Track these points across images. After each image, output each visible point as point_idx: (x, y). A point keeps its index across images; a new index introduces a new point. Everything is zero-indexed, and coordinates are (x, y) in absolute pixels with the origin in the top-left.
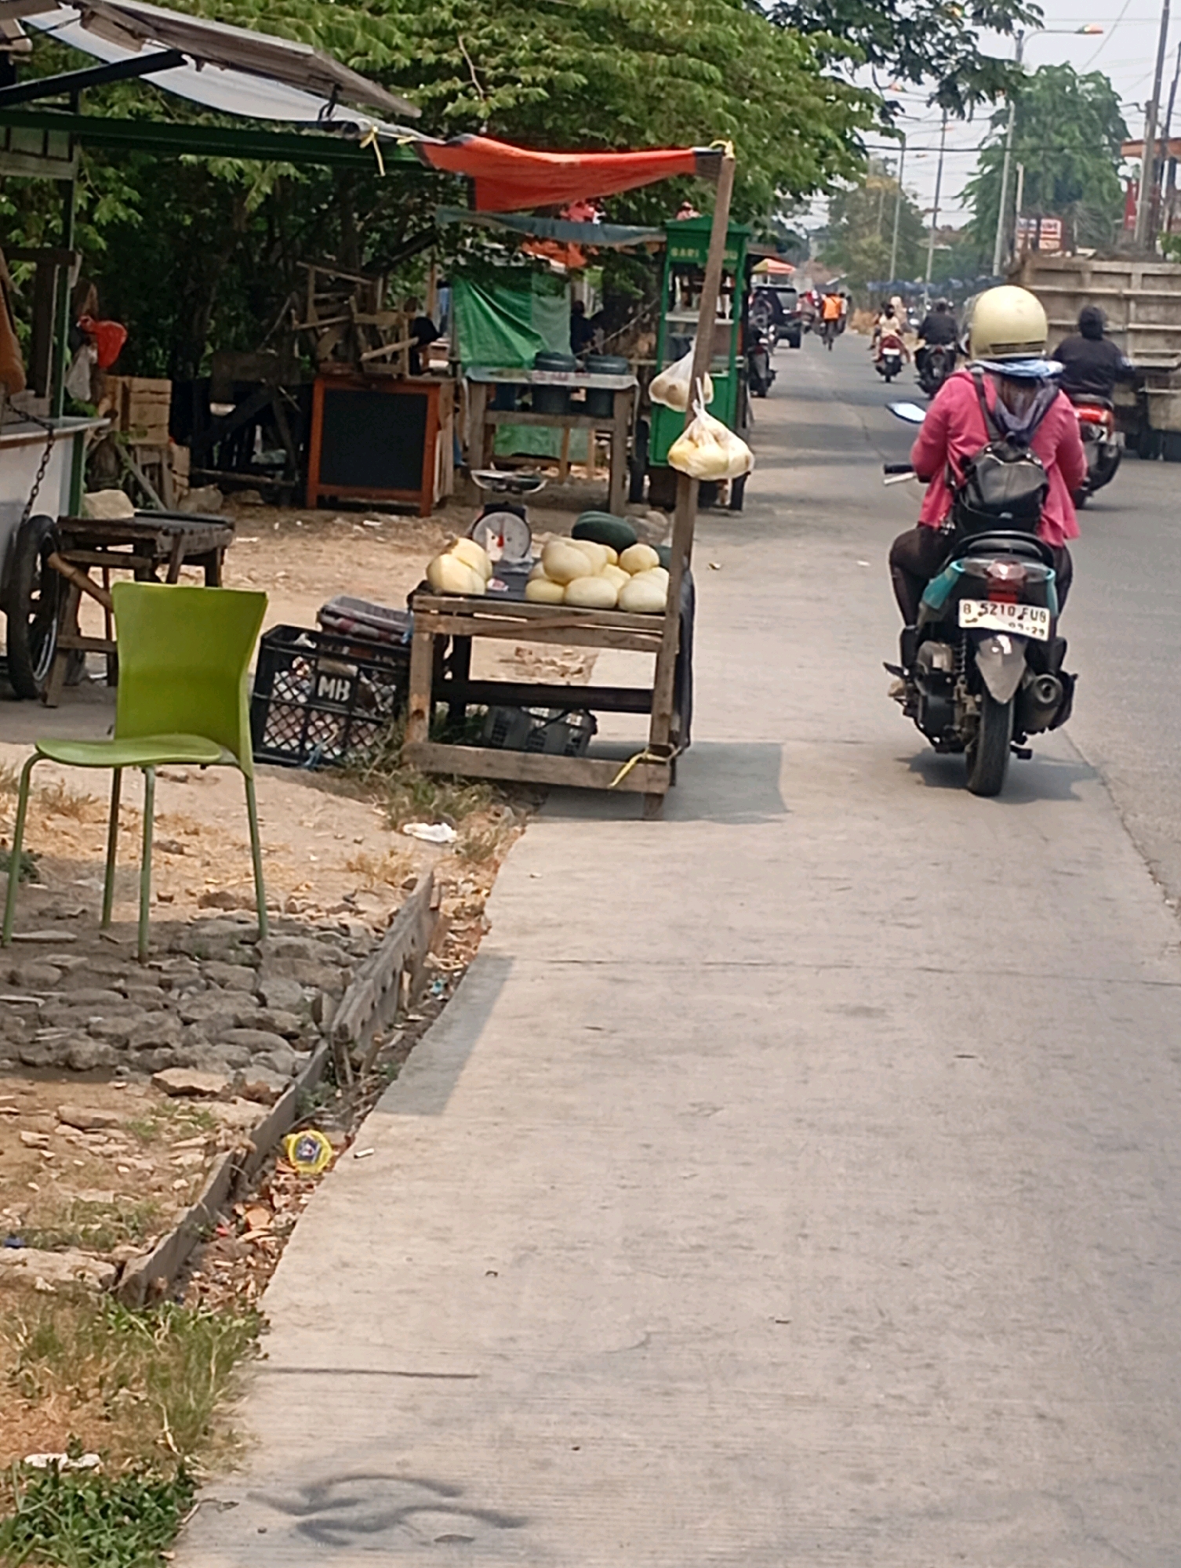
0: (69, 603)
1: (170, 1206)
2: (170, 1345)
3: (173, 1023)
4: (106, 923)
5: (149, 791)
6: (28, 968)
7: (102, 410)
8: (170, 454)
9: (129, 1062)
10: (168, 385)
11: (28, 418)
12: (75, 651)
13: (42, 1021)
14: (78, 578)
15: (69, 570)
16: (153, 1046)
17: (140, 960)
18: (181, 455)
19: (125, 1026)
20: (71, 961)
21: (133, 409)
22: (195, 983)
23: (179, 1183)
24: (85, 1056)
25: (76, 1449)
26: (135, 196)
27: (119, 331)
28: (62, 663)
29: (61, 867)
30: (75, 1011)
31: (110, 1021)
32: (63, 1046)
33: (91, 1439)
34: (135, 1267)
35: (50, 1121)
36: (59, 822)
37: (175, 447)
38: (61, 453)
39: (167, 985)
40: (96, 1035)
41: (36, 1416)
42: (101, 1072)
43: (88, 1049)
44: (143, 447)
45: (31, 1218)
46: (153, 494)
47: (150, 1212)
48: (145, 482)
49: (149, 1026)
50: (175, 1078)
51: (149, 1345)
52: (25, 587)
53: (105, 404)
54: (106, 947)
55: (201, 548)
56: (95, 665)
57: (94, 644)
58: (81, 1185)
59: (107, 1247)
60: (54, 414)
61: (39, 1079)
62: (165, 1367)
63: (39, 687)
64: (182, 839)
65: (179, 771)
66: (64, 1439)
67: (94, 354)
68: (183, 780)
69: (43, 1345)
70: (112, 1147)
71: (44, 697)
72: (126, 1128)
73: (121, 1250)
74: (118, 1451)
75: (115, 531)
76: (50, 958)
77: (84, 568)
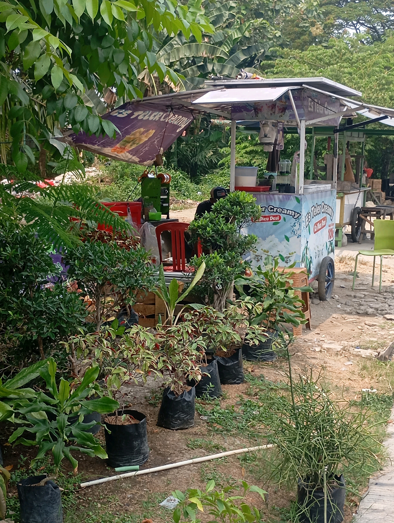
0: (363, 224)
1: (388, 342)
2: (390, 369)
3: (387, 306)
4: (372, 286)
5: (381, 261)
6: (358, 295)
7: (368, 186)
8: (381, 194)
9: (378, 313)
10: (381, 180)
11: (355, 188)
12: (364, 233)
13: (361, 305)
14: (365, 219)
15: (363, 217)
16: (383, 310)
17: (380, 293)
18: (384, 194)
19: (377, 306)
20: (366, 293)
21: (374, 185)
22: (391, 298)
23: (389, 337)
24: (370, 312)
25: (372, 388)
26: (373, 144)
27: (371, 171)
28: (362, 235)
29: (363, 275)
30: (367, 303)
31: (374, 305)
32: (365, 310)
33: (375, 387)
34: (382, 353)
35: (363, 324)
36: (362, 266)
37: (382, 193)
38: (362, 194)
39: (385, 298)
40: (372, 308)
41: (364, 381)
42: (373, 315)
43: (370, 311)
44: (376, 193)
45: (361, 343)
46: (378, 202)
47: (384, 343)
48: (376, 200)
49: (382, 306)
50: (388, 316)
51: (385, 369)
52: (355, 221)
53: (368, 185)
54: (373, 291)
55: (389, 212)
56: (368, 236)
57: (369, 232)
58: (370, 337)
59: (376, 349)
60: (360, 187)
61: (361, 316)
62: (389, 373)
63: (357, 240)
64: (387, 270)
65: (386, 256)
66: (369, 386)
67: (366, 175)
68: (387, 258)
69: (364, 368)
70: (375, 330)
71: (359, 242)
72: (379, 326)
73: (379, 350)
74: (380, 389)
75: (372, 210)
76: (362, 292)
77: (366, 217)
